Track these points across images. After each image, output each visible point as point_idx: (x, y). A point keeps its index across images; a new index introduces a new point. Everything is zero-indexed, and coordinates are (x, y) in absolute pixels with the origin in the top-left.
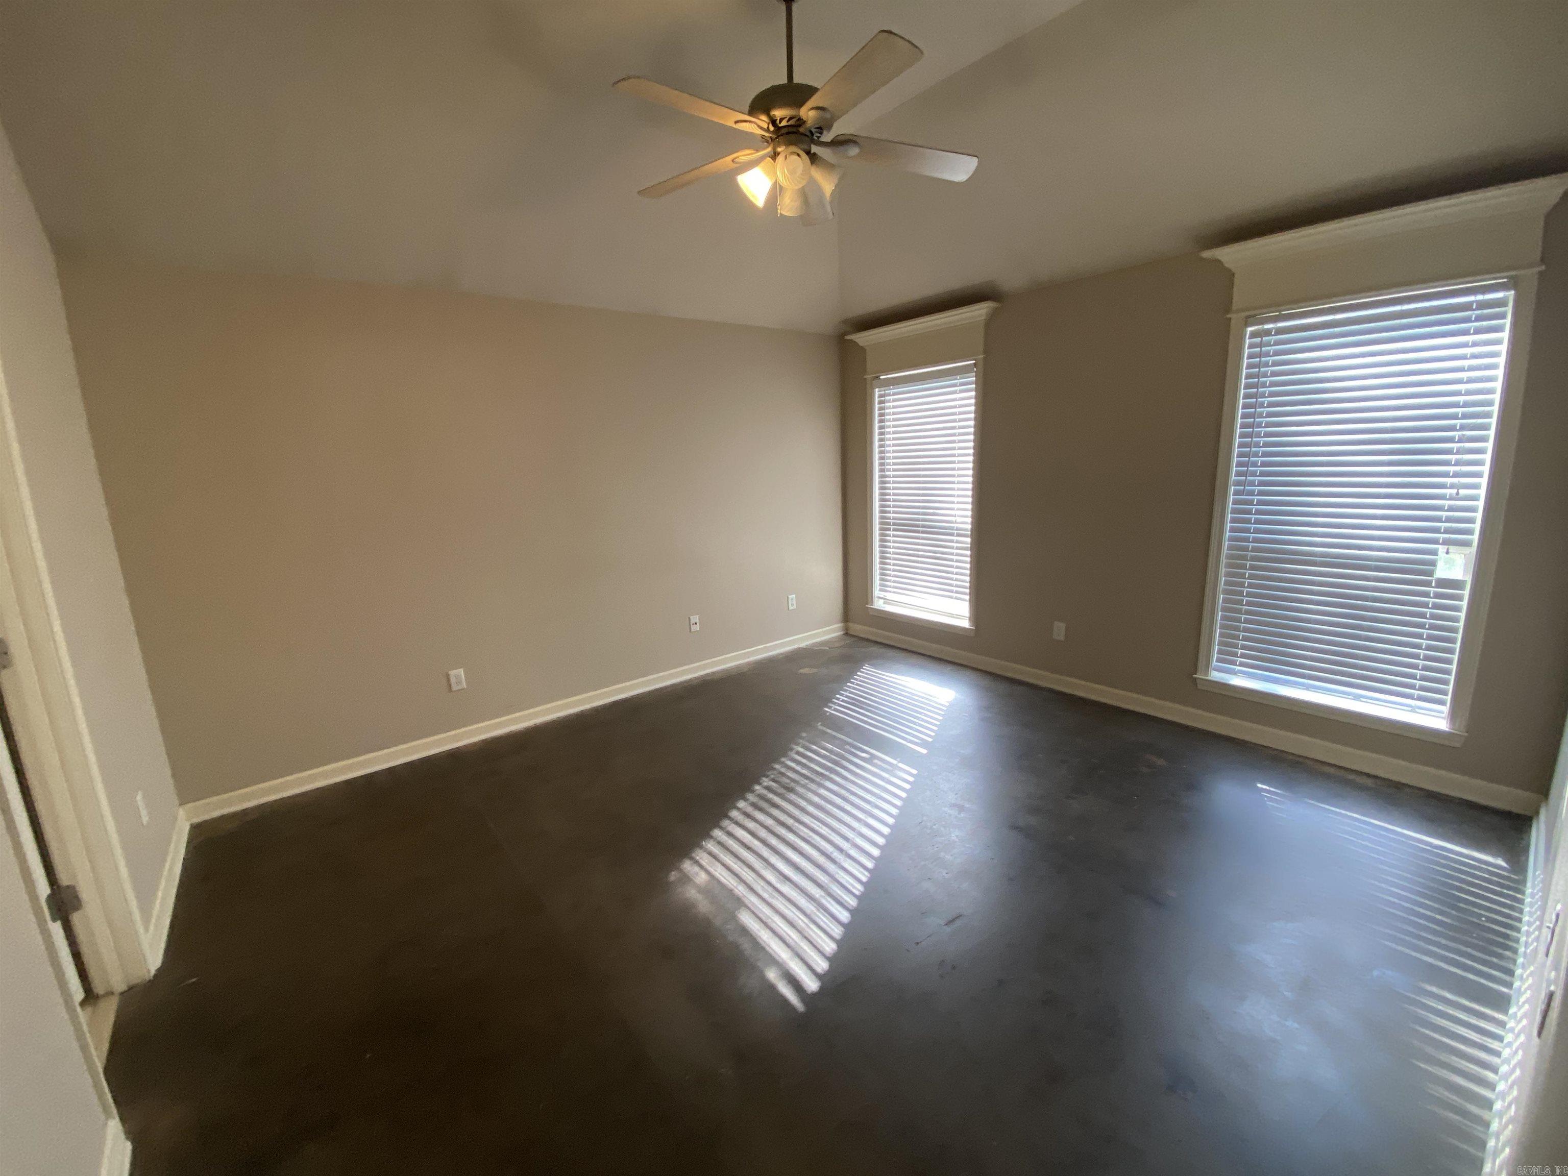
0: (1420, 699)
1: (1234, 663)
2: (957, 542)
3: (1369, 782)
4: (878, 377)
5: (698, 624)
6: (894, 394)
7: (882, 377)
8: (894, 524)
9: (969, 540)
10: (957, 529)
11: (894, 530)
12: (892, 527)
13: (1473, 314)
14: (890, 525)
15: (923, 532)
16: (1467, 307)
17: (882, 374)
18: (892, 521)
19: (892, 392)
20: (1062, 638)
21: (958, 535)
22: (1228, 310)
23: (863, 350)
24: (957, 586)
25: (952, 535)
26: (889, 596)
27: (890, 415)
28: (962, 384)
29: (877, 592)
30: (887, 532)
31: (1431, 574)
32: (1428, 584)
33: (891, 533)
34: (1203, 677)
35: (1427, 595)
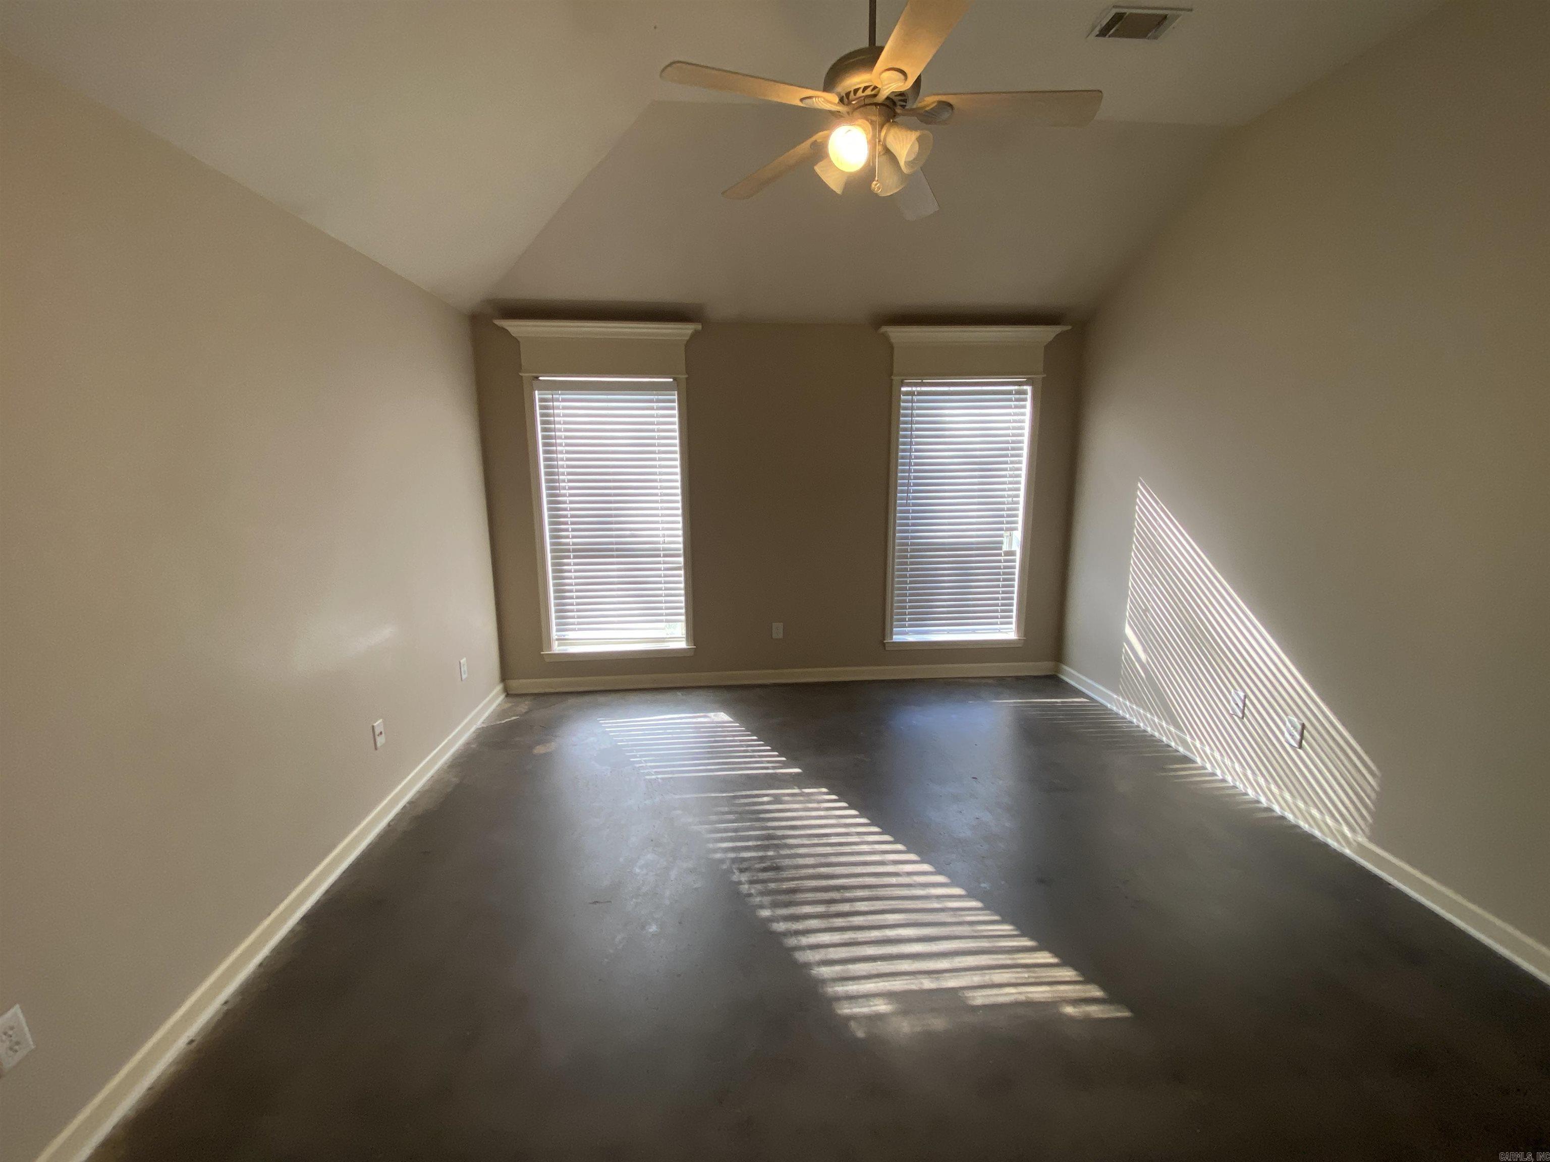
0: (1002, 623)
1: (904, 626)
2: (665, 563)
3: (990, 681)
4: (537, 378)
5: (383, 732)
6: (564, 400)
7: (541, 378)
8: (574, 551)
9: (681, 559)
10: (664, 550)
11: (575, 557)
12: (572, 554)
13: (1013, 397)
14: (570, 552)
15: (618, 557)
16: (1009, 393)
17: (542, 374)
18: (571, 547)
19: (561, 397)
20: (781, 636)
21: (665, 556)
22: (891, 374)
23: (515, 341)
24: (667, 608)
25: (659, 556)
26: (570, 635)
27: (560, 424)
28: (658, 401)
29: (554, 634)
30: (565, 561)
31: (1001, 549)
32: (1000, 555)
33: (571, 561)
34: (890, 641)
35: (1000, 561)
